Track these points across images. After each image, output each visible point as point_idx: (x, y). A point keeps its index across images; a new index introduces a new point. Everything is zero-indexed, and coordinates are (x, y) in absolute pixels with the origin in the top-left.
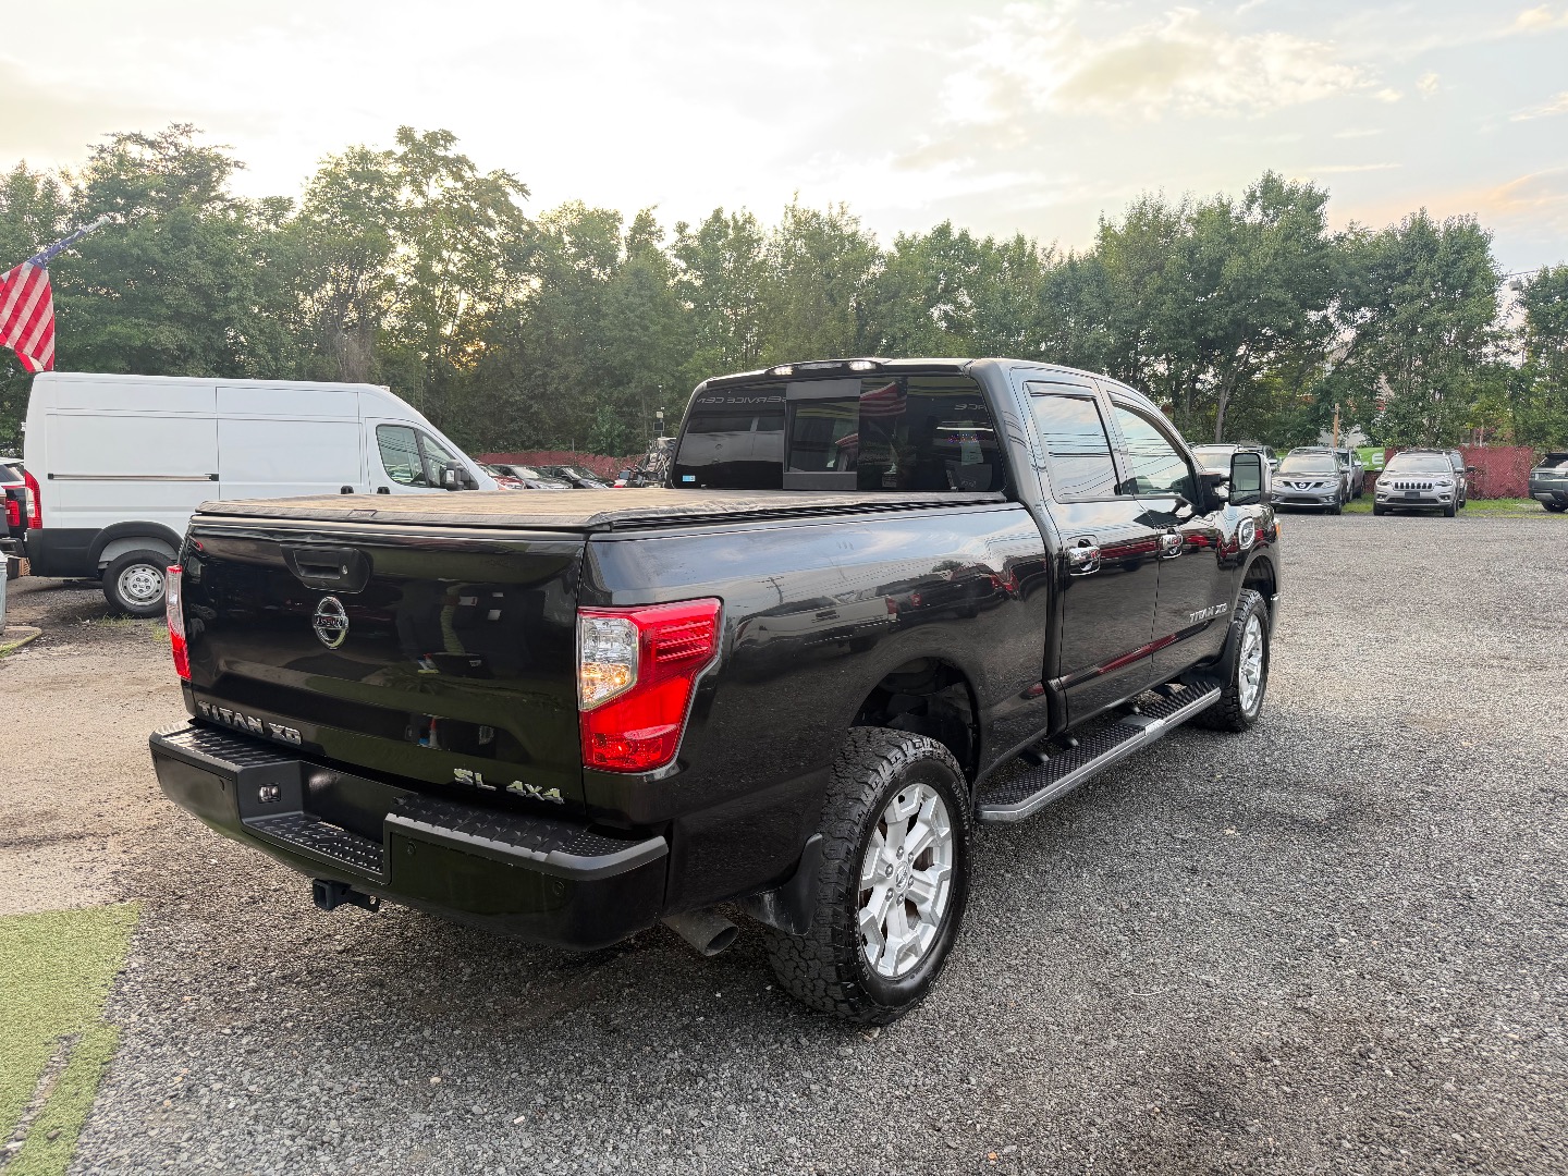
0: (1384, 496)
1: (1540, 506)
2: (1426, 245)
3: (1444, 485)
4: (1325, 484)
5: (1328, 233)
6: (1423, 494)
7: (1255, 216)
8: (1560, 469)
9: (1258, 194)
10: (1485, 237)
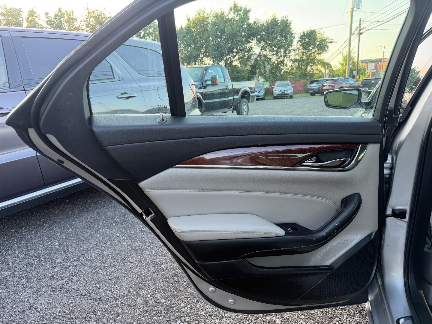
0: (276, 94)
1: (309, 95)
2: (276, 24)
3: (290, 90)
4: (261, 92)
5: (251, 21)
6: (286, 93)
7: (231, 15)
8: (314, 85)
9: (232, 8)
10: (290, 22)
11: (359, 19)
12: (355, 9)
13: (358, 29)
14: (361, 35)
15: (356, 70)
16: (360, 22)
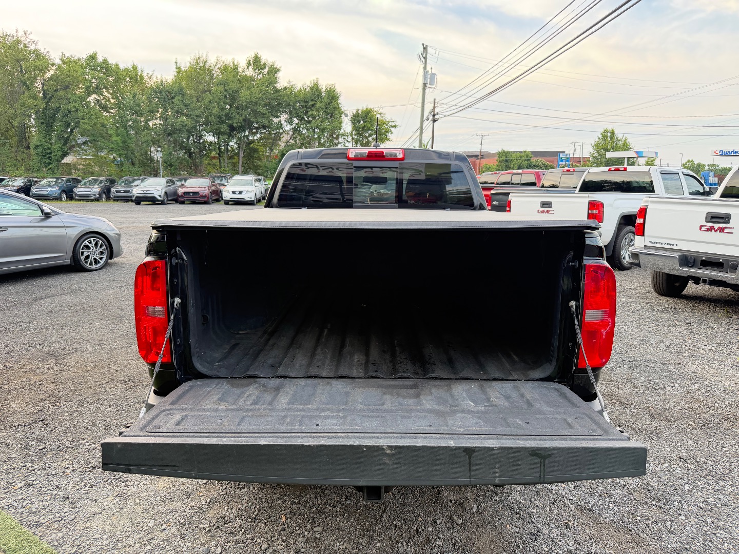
2: (318, 95)
5: (280, 85)
7: (250, 72)
9: (252, 63)
10: (339, 95)
11: (433, 100)
12: (428, 85)
13: (432, 114)
14: (435, 123)
16: (434, 104)
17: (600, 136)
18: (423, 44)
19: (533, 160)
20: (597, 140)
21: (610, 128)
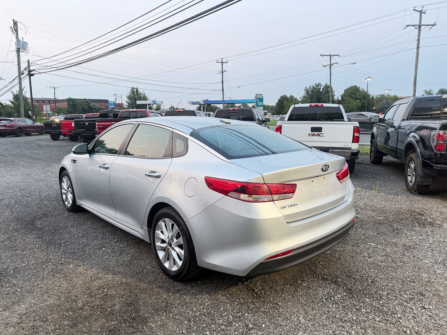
11: (27, 61)
12: (21, 50)
13: (28, 70)
14: (31, 77)
15: (32, 110)
16: (29, 64)
17: (131, 92)
18: (14, 20)
19: (92, 104)
20: (129, 94)
21: (135, 87)
